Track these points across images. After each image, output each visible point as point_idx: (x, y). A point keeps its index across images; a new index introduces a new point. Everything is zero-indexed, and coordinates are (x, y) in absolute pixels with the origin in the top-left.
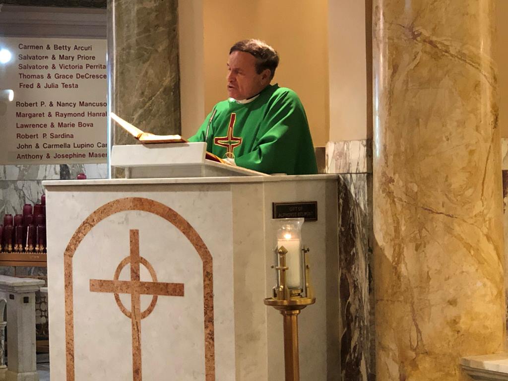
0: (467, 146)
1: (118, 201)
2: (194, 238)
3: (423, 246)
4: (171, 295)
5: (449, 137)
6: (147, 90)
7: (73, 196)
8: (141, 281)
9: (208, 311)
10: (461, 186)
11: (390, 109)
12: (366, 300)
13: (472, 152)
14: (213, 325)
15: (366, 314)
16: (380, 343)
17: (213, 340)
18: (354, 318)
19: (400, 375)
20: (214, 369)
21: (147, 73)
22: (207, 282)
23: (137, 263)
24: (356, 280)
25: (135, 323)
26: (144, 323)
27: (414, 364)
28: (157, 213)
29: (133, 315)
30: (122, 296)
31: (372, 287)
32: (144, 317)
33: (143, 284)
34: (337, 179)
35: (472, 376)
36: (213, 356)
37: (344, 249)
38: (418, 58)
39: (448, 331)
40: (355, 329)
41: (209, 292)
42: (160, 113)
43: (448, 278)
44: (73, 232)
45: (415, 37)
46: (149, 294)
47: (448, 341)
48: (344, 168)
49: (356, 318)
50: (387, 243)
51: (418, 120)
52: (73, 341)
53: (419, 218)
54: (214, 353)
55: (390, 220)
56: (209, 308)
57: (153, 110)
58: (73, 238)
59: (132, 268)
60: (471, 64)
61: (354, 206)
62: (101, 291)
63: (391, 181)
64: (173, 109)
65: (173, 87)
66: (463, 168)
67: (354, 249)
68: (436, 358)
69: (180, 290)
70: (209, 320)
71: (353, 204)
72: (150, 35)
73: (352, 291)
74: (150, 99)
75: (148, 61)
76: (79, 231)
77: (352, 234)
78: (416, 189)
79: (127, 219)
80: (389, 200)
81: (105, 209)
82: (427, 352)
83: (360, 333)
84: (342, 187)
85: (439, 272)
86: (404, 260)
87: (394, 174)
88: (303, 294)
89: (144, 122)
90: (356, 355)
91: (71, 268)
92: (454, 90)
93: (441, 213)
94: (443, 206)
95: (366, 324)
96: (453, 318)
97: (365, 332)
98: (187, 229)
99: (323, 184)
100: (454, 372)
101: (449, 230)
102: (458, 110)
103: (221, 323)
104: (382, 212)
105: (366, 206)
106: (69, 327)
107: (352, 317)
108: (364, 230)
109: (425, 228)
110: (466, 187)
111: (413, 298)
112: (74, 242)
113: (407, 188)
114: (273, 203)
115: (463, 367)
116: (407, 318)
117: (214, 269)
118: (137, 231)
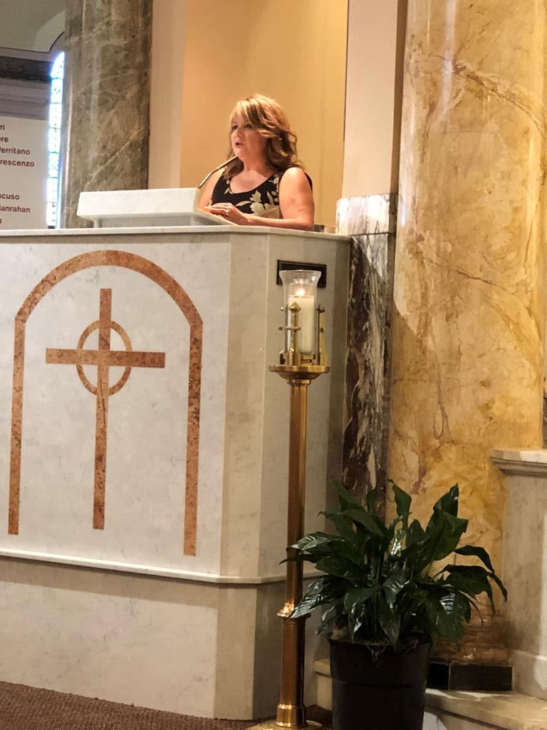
0: (511, 202)
1: (87, 255)
2: (182, 298)
3: (454, 316)
4: (149, 366)
5: (491, 190)
6: (110, 144)
7: (31, 249)
8: (111, 350)
9: (194, 386)
10: (502, 249)
11: (424, 154)
12: (380, 382)
13: (516, 210)
14: (199, 401)
15: (378, 400)
16: (396, 431)
17: (198, 420)
18: (363, 406)
19: (420, 467)
20: (198, 454)
21: (110, 122)
22: (195, 350)
23: (108, 328)
24: (367, 359)
25: (101, 401)
26: (112, 401)
27: (437, 455)
28: (136, 269)
29: (98, 391)
30: (85, 368)
31: (388, 367)
32: (113, 393)
33: (114, 353)
34: (351, 242)
35: (504, 471)
36: (196, 439)
37: (354, 325)
38: (460, 95)
39: (479, 417)
40: (363, 418)
41: (196, 362)
42: (124, 172)
43: (483, 355)
44: (28, 292)
45: (457, 72)
46: (121, 365)
47: (478, 428)
48: (359, 229)
49: (365, 405)
50: (412, 312)
51: (456, 169)
52: (20, 422)
53: (452, 283)
54: (198, 435)
55: (417, 286)
56: (195, 381)
57: (117, 167)
58: (28, 299)
59: (100, 335)
60: (521, 107)
61: (370, 273)
62: (59, 362)
63: (421, 239)
64: (139, 169)
65: (141, 143)
66: (506, 228)
67: (367, 323)
68: (463, 448)
69: (160, 360)
70: (195, 396)
71: (368, 270)
72: (116, 78)
73: (361, 373)
74: (112, 155)
75: (113, 108)
76: (36, 291)
77: (365, 306)
78: (449, 249)
79: (97, 276)
80: (417, 261)
81: (70, 265)
82: (453, 441)
83: (370, 422)
84: (356, 251)
85: (472, 347)
86: (431, 332)
87: (425, 231)
88: (315, 361)
89: (104, 182)
90: (363, 449)
91: (24, 335)
92: (499, 135)
93: (478, 279)
94: (480, 270)
95: (378, 411)
96: (486, 402)
97: (376, 421)
98: (173, 288)
99: (334, 246)
100: (483, 466)
101: (486, 298)
102: (503, 160)
103: (210, 399)
104: (407, 276)
105: (386, 272)
106: (17, 407)
107: (360, 404)
108: (381, 300)
109: (458, 295)
110: (508, 250)
111: (439, 376)
112: (29, 304)
113: (439, 249)
114: (278, 261)
115: (495, 460)
116: (432, 400)
117: (204, 335)
118: (110, 291)
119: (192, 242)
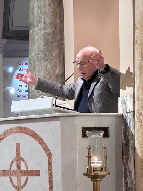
1: (11, 129)
2: (44, 146)
4: (34, 176)
8: (21, 169)
9: (50, 183)
12: (133, 178)
15: (133, 185)
18: (129, 188)
22: (50, 168)
23: (19, 160)
24: (130, 168)
28: (28, 134)
30: (13, 178)
32: (22, 188)
33: (22, 171)
34: (122, 116)
37: (125, 152)
41: (51, 173)
46: (25, 176)
48: (125, 110)
50: (139, 146)
56: (51, 181)
59: (17, 163)
61: (129, 130)
62: (3, 176)
65: (61, 74)
67: (129, 152)
69: (38, 173)
70: (51, 188)
71: (128, 128)
72: (48, 47)
73: (128, 174)
75: (47, 60)
77: (128, 144)
79: (15, 138)
81: (5, 133)
84: (124, 120)
98: (41, 141)
103: (56, 189)
105: (133, 129)
117: (53, 161)
118: (19, 144)
119: (47, 121)
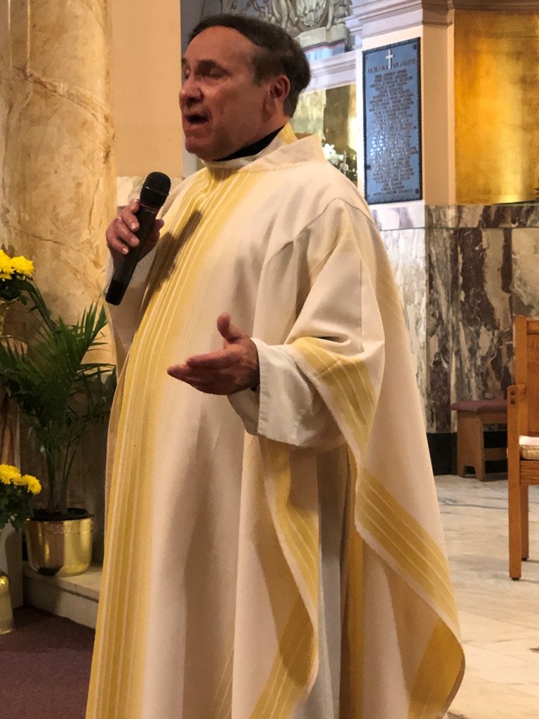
0: (74, 178)
5: (57, 170)
10: (68, 216)
11: (7, 145)
13: (79, 185)
38: (30, 96)
45: (26, 78)
51: (29, 154)
53: (30, 245)
60: (79, 104)
63: (8, 211)
66: (71, 199)
78: (27, 218)
85: (48, 294)
87: (10, 204)
92: (62, 127)
93: (49, 240)
94: (51, 234)
101: (56, 255)
102: (66, 146)
109: (35, 253)
110: (73, 217)
113: (20, 218)
